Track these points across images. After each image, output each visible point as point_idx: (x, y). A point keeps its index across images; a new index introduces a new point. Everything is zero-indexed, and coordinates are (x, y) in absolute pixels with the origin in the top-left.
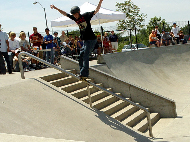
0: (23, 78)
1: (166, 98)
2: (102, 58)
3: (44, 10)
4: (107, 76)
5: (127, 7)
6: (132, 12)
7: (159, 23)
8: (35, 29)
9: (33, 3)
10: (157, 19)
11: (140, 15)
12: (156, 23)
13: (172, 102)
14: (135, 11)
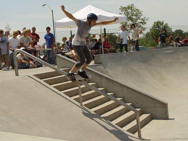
0: (17, 75)
1: (158, 100)
2: (99, 58)
3: (52, 11)
4: (101, 76)
5: (129, 11)
6: (134, 15)
7: (162, 27)
8: (34, 29)
9: (42, 5)
10: (160, 23)
11: (142, 19)
12: (159, 27)
13: (164, 104)
14: (137, 14)
